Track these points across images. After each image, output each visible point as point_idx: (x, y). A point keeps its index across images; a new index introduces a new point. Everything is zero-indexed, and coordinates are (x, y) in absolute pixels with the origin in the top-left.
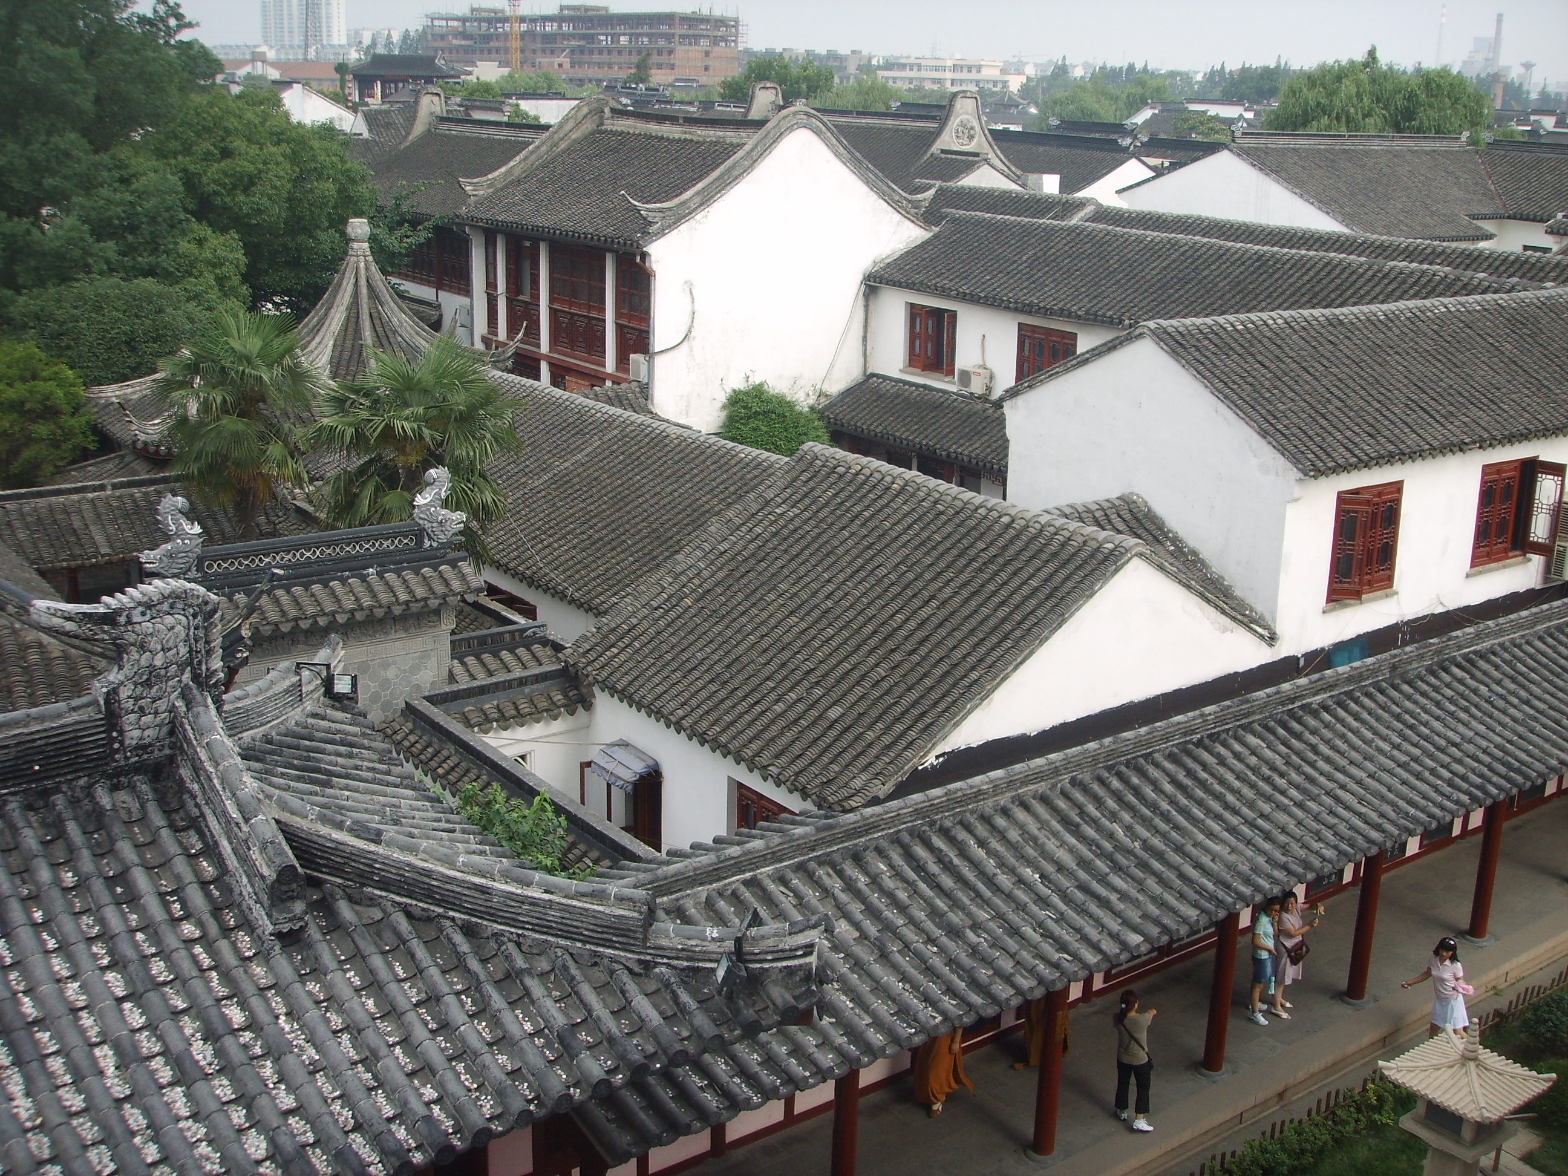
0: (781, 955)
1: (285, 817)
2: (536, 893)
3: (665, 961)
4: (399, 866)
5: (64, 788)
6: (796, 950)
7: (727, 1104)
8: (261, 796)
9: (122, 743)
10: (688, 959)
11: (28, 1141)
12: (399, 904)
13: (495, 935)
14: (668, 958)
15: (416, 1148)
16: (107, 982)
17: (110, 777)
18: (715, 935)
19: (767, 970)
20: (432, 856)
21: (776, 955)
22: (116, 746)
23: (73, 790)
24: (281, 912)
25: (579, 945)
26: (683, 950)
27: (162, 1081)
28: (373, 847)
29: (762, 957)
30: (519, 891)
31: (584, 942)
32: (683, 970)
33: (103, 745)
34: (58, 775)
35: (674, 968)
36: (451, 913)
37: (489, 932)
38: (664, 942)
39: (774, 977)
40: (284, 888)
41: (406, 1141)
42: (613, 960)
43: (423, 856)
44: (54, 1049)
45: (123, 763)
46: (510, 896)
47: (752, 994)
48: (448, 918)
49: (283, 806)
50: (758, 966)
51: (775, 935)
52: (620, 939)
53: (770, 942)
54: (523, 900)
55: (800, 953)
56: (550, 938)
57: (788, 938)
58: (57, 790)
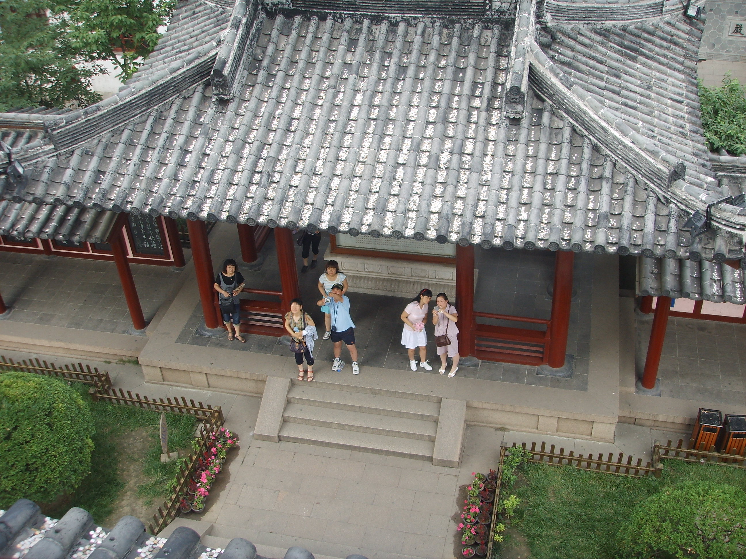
0: (729, 224)
1: (536, 63)
2: (627, 142)
3: (675, 202)
4: (574, 104)
5: (462, 22)
6: (737, 224)
7: (721, 294)
8: (529, 50)
9: (491, 7)
10: (686, 206)
11: (358, 166)
12: (571, 124)
13: (606, 155)
14: (678, 201)
15: (500, 237)
16: (429, 113)
17: (484, 22)
18: (703, 199)
19: (720, 229)
20: (589, 104)
21: (727, 223)
22: (488, 7)
23: (466, 24)
24: (510, 107)
25: (640, 176)
26: (684, 199)
27: (422, 163)
28: (566, 91)
29: (719, 220)
30: (619, 137)
31: (643, 176)
32: (682, 210)
33: (482, 6)
34: (459, 15)
35: (678, 207)
36: (591, 137)
37: (604, 154)
38: (678, 192)
39: (723, 234)
40: (512, 96)
41: (498, 232)
42: (653, 191)
43: (585, 103)
44: (391, 133)
45: (490, 17)
46: (615, 137)
47: (711, 239)
48: (589, 138)
49: (537, 58)
50: (717, 224)
51: (731, 212)
52: (658, 181)
53: (728, 215)
54: (621, 143)
55: (738, 227)
56: (628, 167)
57: (736, 216)
58: (458, 22)
